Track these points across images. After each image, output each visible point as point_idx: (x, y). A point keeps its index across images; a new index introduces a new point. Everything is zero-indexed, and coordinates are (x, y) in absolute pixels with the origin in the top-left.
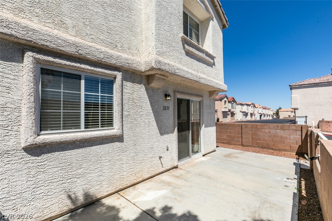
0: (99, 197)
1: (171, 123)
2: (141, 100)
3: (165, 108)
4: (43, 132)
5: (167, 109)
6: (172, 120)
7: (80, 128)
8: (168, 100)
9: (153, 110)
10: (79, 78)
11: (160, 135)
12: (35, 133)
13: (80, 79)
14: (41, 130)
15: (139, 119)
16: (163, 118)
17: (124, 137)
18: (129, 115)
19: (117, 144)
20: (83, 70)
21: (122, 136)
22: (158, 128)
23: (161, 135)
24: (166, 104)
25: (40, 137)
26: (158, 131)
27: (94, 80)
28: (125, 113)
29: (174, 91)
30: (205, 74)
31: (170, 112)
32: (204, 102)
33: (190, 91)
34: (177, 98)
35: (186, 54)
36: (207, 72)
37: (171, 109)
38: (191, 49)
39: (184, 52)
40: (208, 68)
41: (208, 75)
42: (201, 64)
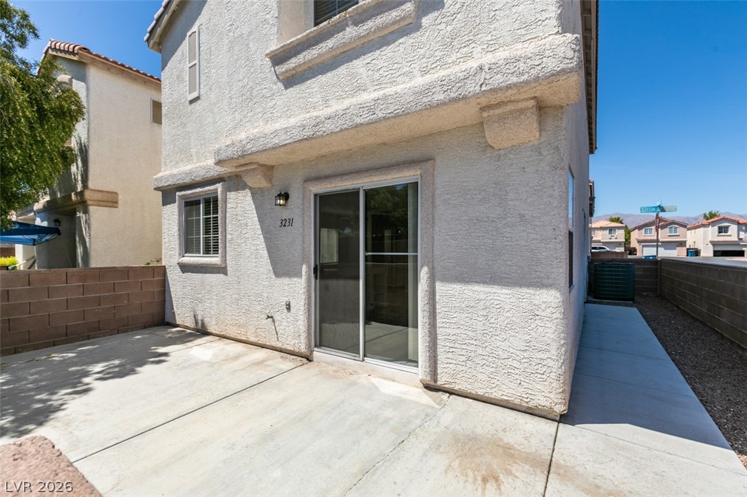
0: (209, 331)
1: (297, 255)
2: (246, 215)
3: (283, 223)
4: (186, 255)
5: (287, 224)
6: (299, 247)
7: (200, 253)
8: (280, 205)
9: (262, 229)
10: (198, 203)
11: (273, 277)
12: (180, 255)
13: (200, 204)
14: (186, 253)
15: (243, 245)
16: (280, 242)
17: (228, 269)
18: (232, 239)
19: (221, 276)
20: (199, 194)
21: (226, 267)
22: (271, 262)
23: (276, 276)
24: (286, 214)
25: (183, 258)
26: (271, 268)
27: (207, 202)
28: (229, 237)
29: (305, 181)
30: (361, 89)
31: (295, 231)
32: (438, 180)
33: (361, 164)
34: (315, 195)
35: (286, 87)
36: (377, 76)
37: (297, 223)
38: (293, 62)
39: (280, 85)
40: (388, 51)
41: (379, 84)
42: (342, 70)
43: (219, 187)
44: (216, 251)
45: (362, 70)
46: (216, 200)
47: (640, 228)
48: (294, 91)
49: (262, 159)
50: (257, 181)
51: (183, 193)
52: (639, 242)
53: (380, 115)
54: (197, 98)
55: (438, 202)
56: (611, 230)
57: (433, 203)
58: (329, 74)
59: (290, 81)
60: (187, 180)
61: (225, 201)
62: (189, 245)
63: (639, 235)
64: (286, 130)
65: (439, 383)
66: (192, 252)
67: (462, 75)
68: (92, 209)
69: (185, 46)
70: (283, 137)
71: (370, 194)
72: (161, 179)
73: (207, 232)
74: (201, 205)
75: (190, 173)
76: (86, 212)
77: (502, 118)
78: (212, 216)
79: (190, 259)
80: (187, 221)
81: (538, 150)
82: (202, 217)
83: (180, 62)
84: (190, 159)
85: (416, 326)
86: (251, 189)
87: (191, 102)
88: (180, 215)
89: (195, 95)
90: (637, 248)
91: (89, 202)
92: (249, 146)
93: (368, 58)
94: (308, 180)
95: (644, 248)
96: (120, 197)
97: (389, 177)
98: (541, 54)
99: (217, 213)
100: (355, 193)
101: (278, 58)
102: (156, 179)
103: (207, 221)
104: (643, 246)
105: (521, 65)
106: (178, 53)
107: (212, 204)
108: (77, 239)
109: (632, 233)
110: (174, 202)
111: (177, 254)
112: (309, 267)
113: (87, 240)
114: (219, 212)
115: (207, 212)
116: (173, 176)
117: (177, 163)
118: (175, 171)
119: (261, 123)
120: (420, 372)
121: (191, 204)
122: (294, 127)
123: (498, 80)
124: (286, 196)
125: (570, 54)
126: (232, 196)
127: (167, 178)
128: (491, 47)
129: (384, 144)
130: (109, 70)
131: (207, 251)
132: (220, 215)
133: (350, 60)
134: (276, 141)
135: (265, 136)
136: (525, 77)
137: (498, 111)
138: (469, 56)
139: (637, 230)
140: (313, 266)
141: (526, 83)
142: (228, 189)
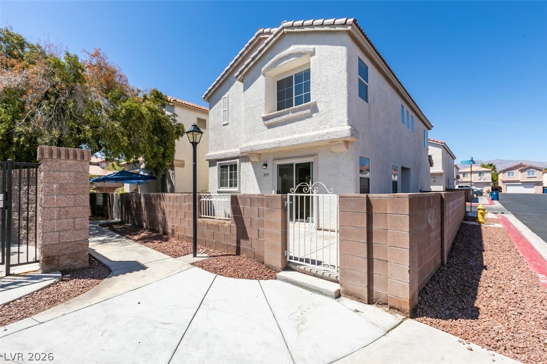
1: (270, 186)
2: (249, 172)
3: (265, 175)
5: (267, 175)
6: (271, 184)
7: (227, 187)
8: (264, 168)
9: (256, 177)
10: (227, 166)
14: (221, 187)
15: (248, 183)
16: (263, 182)
18: (243, 181)
20: (228, 163)
21: (240, 192)
22: (260, 190)
24: (266, 172)
25: (220, 189)
26: (260, 192)
27: (231, 166)
28: (241, 180)
29: (274, 160)
30: (294, 133)
31: (270, 178)
32: (319, 161)
33: (294, 155)
34: (277, 165)
35: (268, 129)
36: (299, 129)
37: (270, 175)
38: (271, 121)
39: (266, 127)
40: (302, 122)
41: (300, 132)
42: (288, 126)
43: (238, 160)
44: (236, 185)
45: (295, 127)
46: (236, 166)
47: (504, 171)
48: (271, 130)
49: (257, 152)
50: (255, 159)
51: (220, 162)
52: (504, 182)
53: (300, 142)
54: (227, 124)
55: (319, 168)
56: (480, 173)
57: (318, 169)
58: (284, 126)
59: (270, 126)
60: (223, 157)
61: (240, 166)
62: (222, 184)
63: (503, 177)
64: (269, 144)
65: (320, 227)
66: (223, 186)
67: (323, 134)
68: (176, 168)
69: (221, 101)
70: (268, 146)
71: (297, 165)
72: (210, 156)
73: (231, 177)
74: (229, 168)
75: (224, 154)
76: (173, 169)
77: (336, 145)
78: (233, 172)
79: (222, 189)
80: (221, 174)
81: (347, 154)
82: (229, 172)
83: (219, 108)
84: (223, 148)
85: (312, 216)
86: (251, 162)
87: (224, 125)
88: (218, 171)
89: (226, 122)
90: (502, 187)
91: (175, 165)
92: (254, 148)
93: (296, 123)
94: (275, 159)
95: (507, 187)
96: (186, 162)
97: (304, 160)
98: (342, 131)
99: (236, 170)
100: (292, 165)
101: (265, 119)
102: (207, 156)
103: (231, 174)
104: (507, 185)
105: (338, 134)
106: (218, 104)
107: (234, 167)
108: (167, 181)
109: (499, 175)
110: (216, 165)
111: (217, 187)
112: (275, 191)
113: (173, 182)
114: (238, 170)
115: (231, 170)
116: (216, 155)
117: (217, 149)
118: (217, 153)
119: (258, 140)
120: (315, 225)
121: (223, 167)
122: (271, 143)
123: (332, 137)
124: (266, 165)
125: (349, 132)
126: (243, 164)
127: (213, 156)
128: (331, 126)
129: (302, 148)
130: (182, 107)
131: (231, 186)
132: (238, 171)
133: (291, 123)
134: (265, 147)
135: (261, 145)
136: (338, 137)
137: (334, 144)
138: (326, 128)
139: (502, 173)
140: (276, 190)
141: (339, 138)
142: (242, 161)
